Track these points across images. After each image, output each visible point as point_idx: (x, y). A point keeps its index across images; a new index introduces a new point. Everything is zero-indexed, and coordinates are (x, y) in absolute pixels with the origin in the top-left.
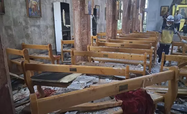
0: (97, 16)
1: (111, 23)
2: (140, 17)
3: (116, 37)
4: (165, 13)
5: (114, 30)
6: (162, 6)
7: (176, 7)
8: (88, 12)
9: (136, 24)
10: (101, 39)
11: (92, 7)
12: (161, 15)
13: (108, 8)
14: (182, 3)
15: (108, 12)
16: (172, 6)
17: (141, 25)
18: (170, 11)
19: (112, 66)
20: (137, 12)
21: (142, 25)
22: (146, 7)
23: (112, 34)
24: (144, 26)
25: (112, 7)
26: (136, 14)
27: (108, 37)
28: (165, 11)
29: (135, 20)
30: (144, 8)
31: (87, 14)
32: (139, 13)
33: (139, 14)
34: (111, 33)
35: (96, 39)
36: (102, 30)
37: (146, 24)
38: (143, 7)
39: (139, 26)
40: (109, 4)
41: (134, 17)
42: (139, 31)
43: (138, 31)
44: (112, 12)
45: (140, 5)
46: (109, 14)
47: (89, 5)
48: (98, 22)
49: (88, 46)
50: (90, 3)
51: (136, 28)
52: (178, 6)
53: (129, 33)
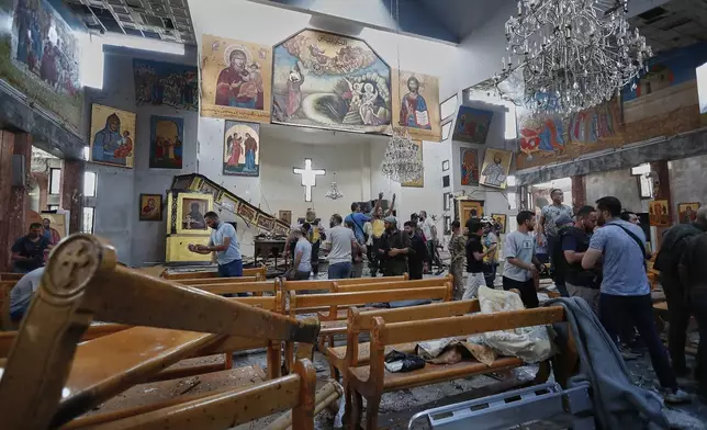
4: (153, 213)
6: (142, 195)
7: (175, 197)
14: (191, 188)
22: (88, 192)
28: (153, 209)
30: (79, 196)
38: (76, 191)
52: (182, 195)
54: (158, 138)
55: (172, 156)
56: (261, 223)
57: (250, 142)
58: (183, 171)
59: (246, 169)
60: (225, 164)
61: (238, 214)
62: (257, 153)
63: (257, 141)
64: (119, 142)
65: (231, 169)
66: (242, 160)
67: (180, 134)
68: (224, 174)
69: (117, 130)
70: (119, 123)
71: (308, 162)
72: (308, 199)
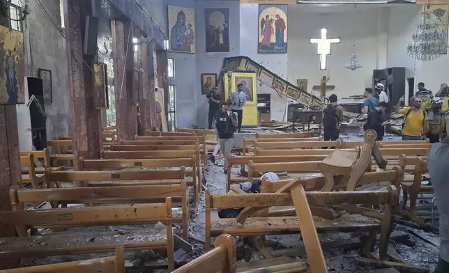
0: (46, 96)
1: (83, 117)
2: (159, 97)
3: (101, 151)
4: (210, 88)
5: (94, 133)
6: (202, 75)
7: (230, 77)
8: (8, 97)
9: (152, 114)
10: (62, 156)
11: (18, 85)
12: (203, 93)
13: (73, 81)
14: (240, 68)
15: (74, 90)
16: (222, 74)
17: (163, 114)
18: (219, 85)
19: (88, 240)
20: (150, 85)
21: (167, 114)
22: (170, 73)
23: (89, 144)
24: (171, 117)
25: (83, 79)
26: (149, 91)
27: (80, 153)
28: (211, 85)
29: (147, 105)
30: (166, 77)
31: (5, 105)
32: (156, 87)
33: (156, 90)
34: (85, 143)
35: (45, 158)
36: (62, 130)
37: (174, 112)
38: (164, 74)
39: (160, 116)
40: (74, 72)
41: (144, 97)
42: (161, 129)
43: (158, 130)
44: (83, 92)
45: (155, 71)
46: (77, 96)
47: (8, 79)
48: (50, 111)
49: (12, 191)
50: (11, 75)
51: (153, 123)
52: (235, 75)
53: (136, 136)
54: (211, 27)
55: (221, 41)
56: (290, 94)
57: (280, 22)
58: (231, 54)
59: (276, 47)
60: (259, 44)
61: (273, 87)
62: (285, 32)
63: (286, 22)
64: (186, 34)
65: (264, 48)
66: (273, 39)
67: (227, 22)
68: (259, 52)
69: (184, 24)
70: (185, 17)
71: (324, 31)
72: (323, 66)
